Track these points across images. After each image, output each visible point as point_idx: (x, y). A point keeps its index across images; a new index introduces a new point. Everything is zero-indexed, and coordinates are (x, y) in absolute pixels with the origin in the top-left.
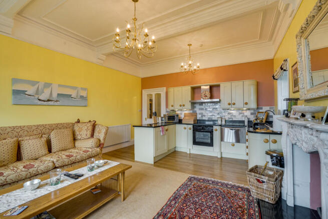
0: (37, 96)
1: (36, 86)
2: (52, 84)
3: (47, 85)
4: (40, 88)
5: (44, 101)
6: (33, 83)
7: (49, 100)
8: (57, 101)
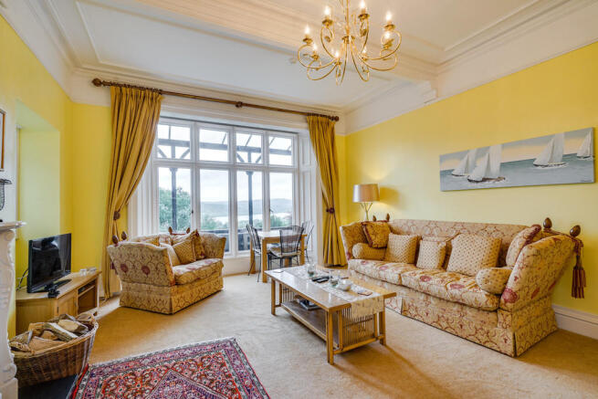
0: (466, 175)
1: (465, 159)
2: (489, 147)
3: (482, 152)
4: (470, 160)
5: (477, 182)
6: (460, 155)
7: (484, 180)
8: (499, 179)
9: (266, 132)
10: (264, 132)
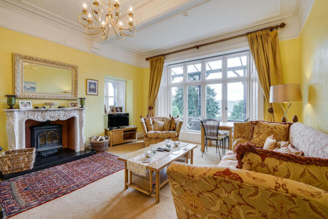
9: (224, 57)
10: (222, 57)
